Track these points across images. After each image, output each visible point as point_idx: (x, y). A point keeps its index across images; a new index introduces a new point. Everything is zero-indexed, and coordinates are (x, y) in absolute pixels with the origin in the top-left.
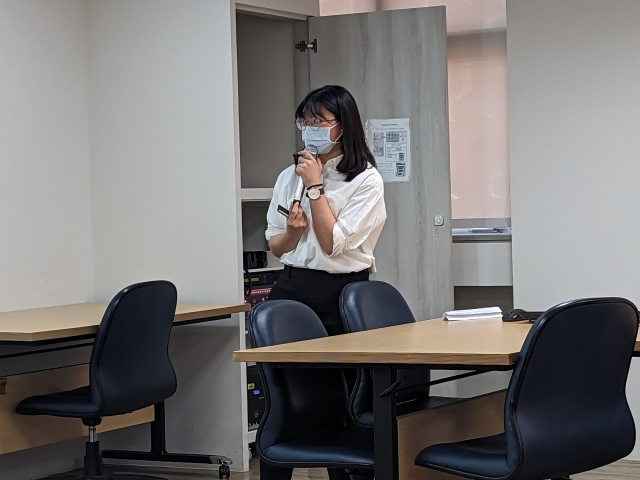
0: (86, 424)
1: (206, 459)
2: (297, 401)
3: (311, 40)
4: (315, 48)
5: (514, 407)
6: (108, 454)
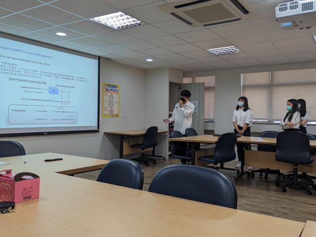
0: (142, 150)
1: (161, 157)
2: (178, 148)
5: (215, 150)
6: (145, 155)
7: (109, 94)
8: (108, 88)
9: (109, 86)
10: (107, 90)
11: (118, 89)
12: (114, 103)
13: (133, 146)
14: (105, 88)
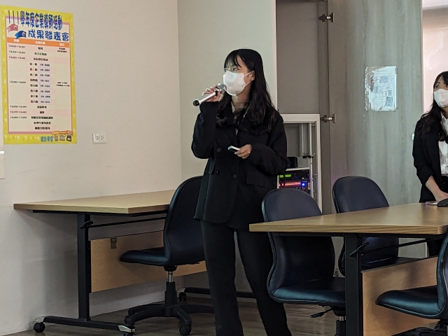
0: (166, 270)
3: (329, 14)
4: (332, 19)
7: (30, 51)
8: (26, 28)
9: (27, 17)
10: (20, 34)
11: (65, 29)
12: (53, 86)
13: (127, 258)
14: (13, 28)
